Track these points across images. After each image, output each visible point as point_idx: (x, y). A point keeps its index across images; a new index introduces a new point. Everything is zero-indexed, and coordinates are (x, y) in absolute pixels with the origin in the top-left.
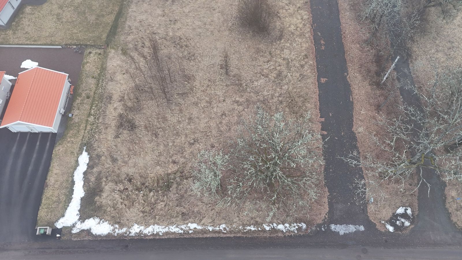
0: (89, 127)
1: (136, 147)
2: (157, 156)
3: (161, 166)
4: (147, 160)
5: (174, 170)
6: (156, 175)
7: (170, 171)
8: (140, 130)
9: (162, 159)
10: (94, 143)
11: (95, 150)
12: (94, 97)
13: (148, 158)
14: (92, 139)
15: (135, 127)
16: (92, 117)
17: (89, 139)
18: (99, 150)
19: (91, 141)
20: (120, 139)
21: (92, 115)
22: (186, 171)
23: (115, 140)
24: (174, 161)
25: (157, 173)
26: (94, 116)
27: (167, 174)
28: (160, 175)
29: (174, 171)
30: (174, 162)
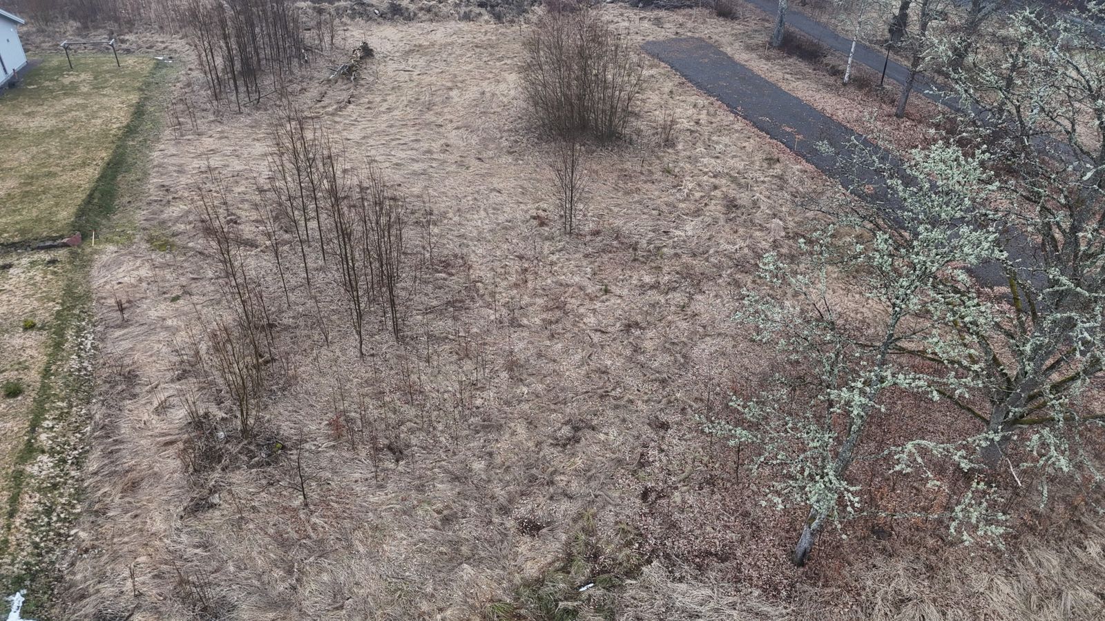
0: (29, 503)
1: (314, 520)
2: (436, 528)
3: (481, 560)
4: (393, 556)
5: (549, 560)
6: (472, 607)
7: (532, 570)
8: (311, 451)
9: (467, 529)
10: (72, 564)
11: (83, 597)
12: (45, 388)
13: (396, 547)
14: (58, 552)
15: (283, 448)
16: (45, 458)
17: (40, 555)
18: (107, 590)
19: (52, 563)
20: (217, 513)
21: (43, 452)
22: (608, 543)
23: (193, 522)
24: (530, 521)
25: (472, 596)
26: (52, 452)
27: (527, 584)
28: (492, 600)
29: (550, 564)
30: (531, 528)
